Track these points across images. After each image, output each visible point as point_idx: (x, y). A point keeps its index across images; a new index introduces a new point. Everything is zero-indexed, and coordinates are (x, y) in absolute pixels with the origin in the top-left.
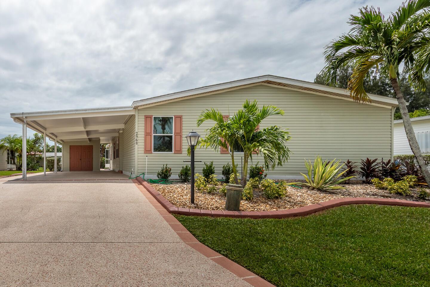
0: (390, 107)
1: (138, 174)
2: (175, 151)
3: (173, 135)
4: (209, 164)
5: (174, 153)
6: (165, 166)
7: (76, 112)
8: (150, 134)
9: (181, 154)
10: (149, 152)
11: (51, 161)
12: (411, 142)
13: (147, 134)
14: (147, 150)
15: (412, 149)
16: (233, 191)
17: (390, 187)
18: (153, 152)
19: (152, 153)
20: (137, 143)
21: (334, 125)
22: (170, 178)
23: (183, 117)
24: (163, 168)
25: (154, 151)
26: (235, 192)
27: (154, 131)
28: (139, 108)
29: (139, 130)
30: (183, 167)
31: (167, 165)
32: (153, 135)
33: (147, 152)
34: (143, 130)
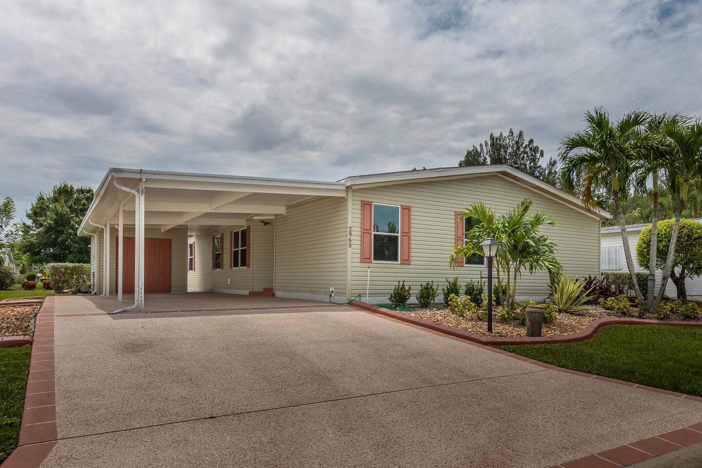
0: (598, 219)
1: (352, 297)
2: (403, 260)
3: (399, 235)
4: (452, 280)
5: (401, 264)
6: (401, 283)
7: (252, 183)
8: (369, 232)
9: (409, 264)
10: (368, 261)
11: (63, 270)
12: (628, 260)
13: (365, 231)
14: (365, 257)
15: (628, 267)
16: (537, 314)
17: (617, 306)
18: (373, 262)
19: (371, 263)
20: (350, 245)
21: (560, 235)
22: (409, 302)
23: (412, 209)
24: (397, 287)
25: (374, 259)
26: (539, 314)
27: (374, 227)
28: (354, 188)
29: (354, 224)
30: (421, 285)
31: (404, 281)
32: (373, 233)
33: (365, 260)
34: (359, 225)
